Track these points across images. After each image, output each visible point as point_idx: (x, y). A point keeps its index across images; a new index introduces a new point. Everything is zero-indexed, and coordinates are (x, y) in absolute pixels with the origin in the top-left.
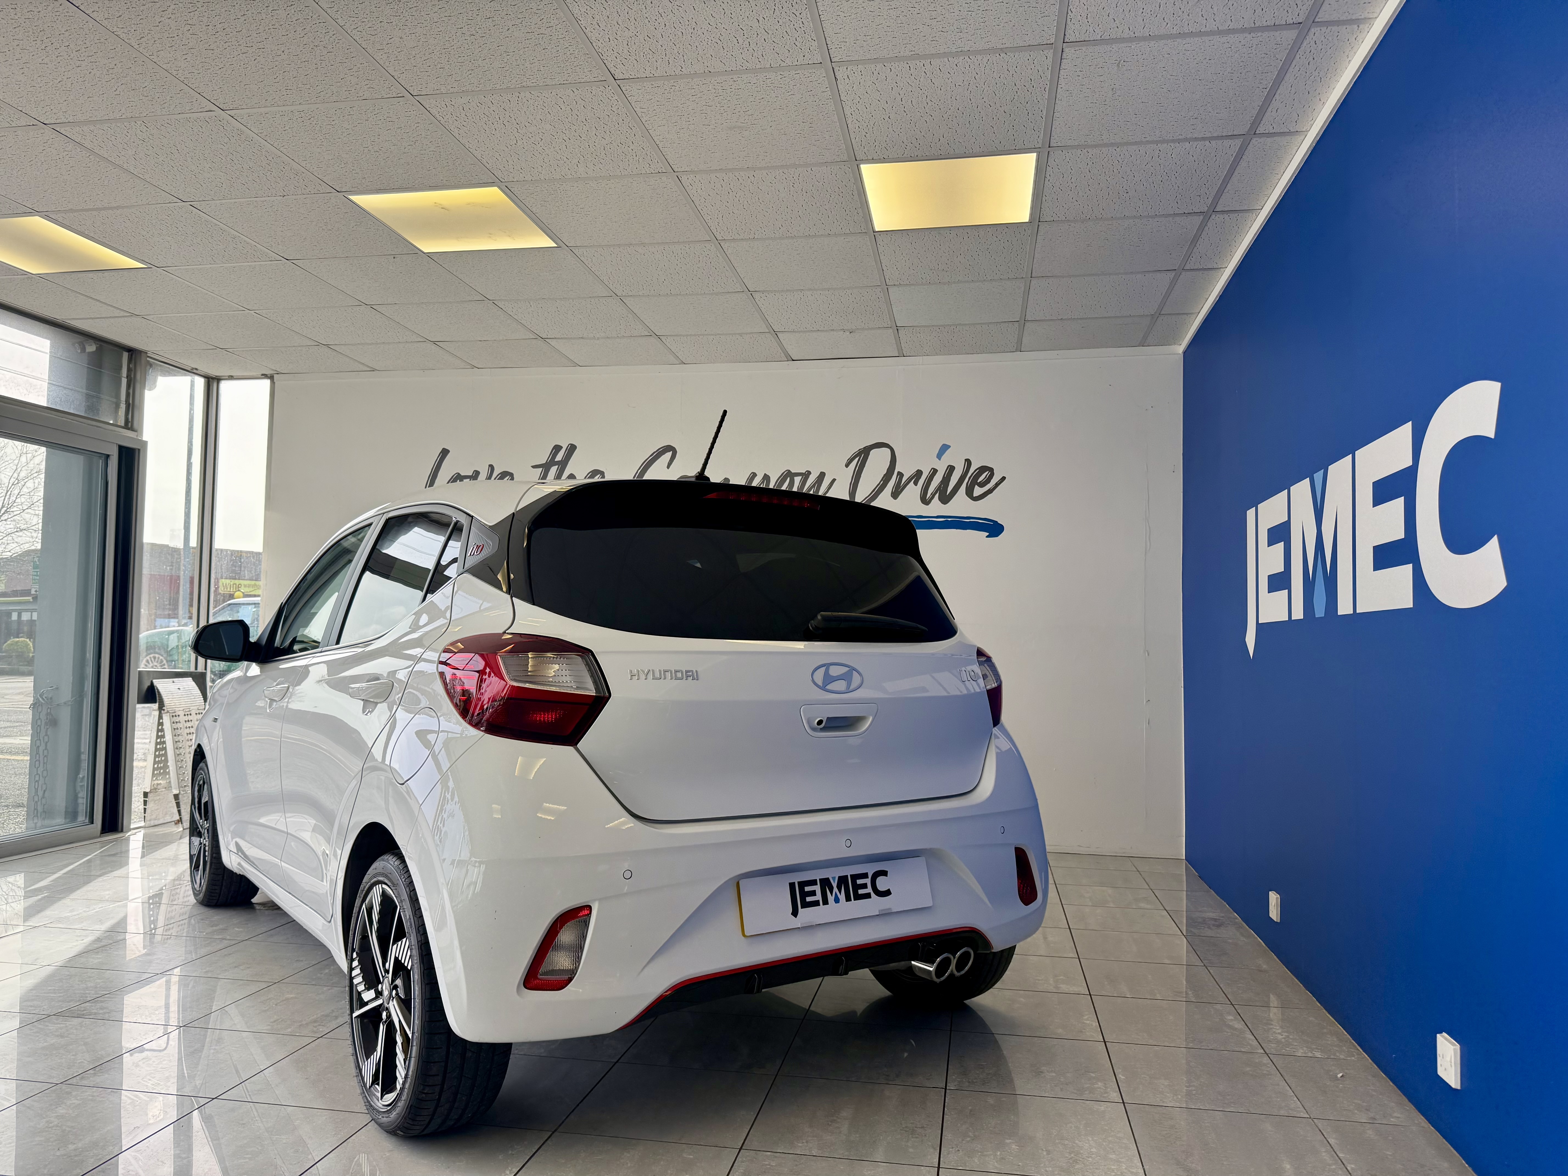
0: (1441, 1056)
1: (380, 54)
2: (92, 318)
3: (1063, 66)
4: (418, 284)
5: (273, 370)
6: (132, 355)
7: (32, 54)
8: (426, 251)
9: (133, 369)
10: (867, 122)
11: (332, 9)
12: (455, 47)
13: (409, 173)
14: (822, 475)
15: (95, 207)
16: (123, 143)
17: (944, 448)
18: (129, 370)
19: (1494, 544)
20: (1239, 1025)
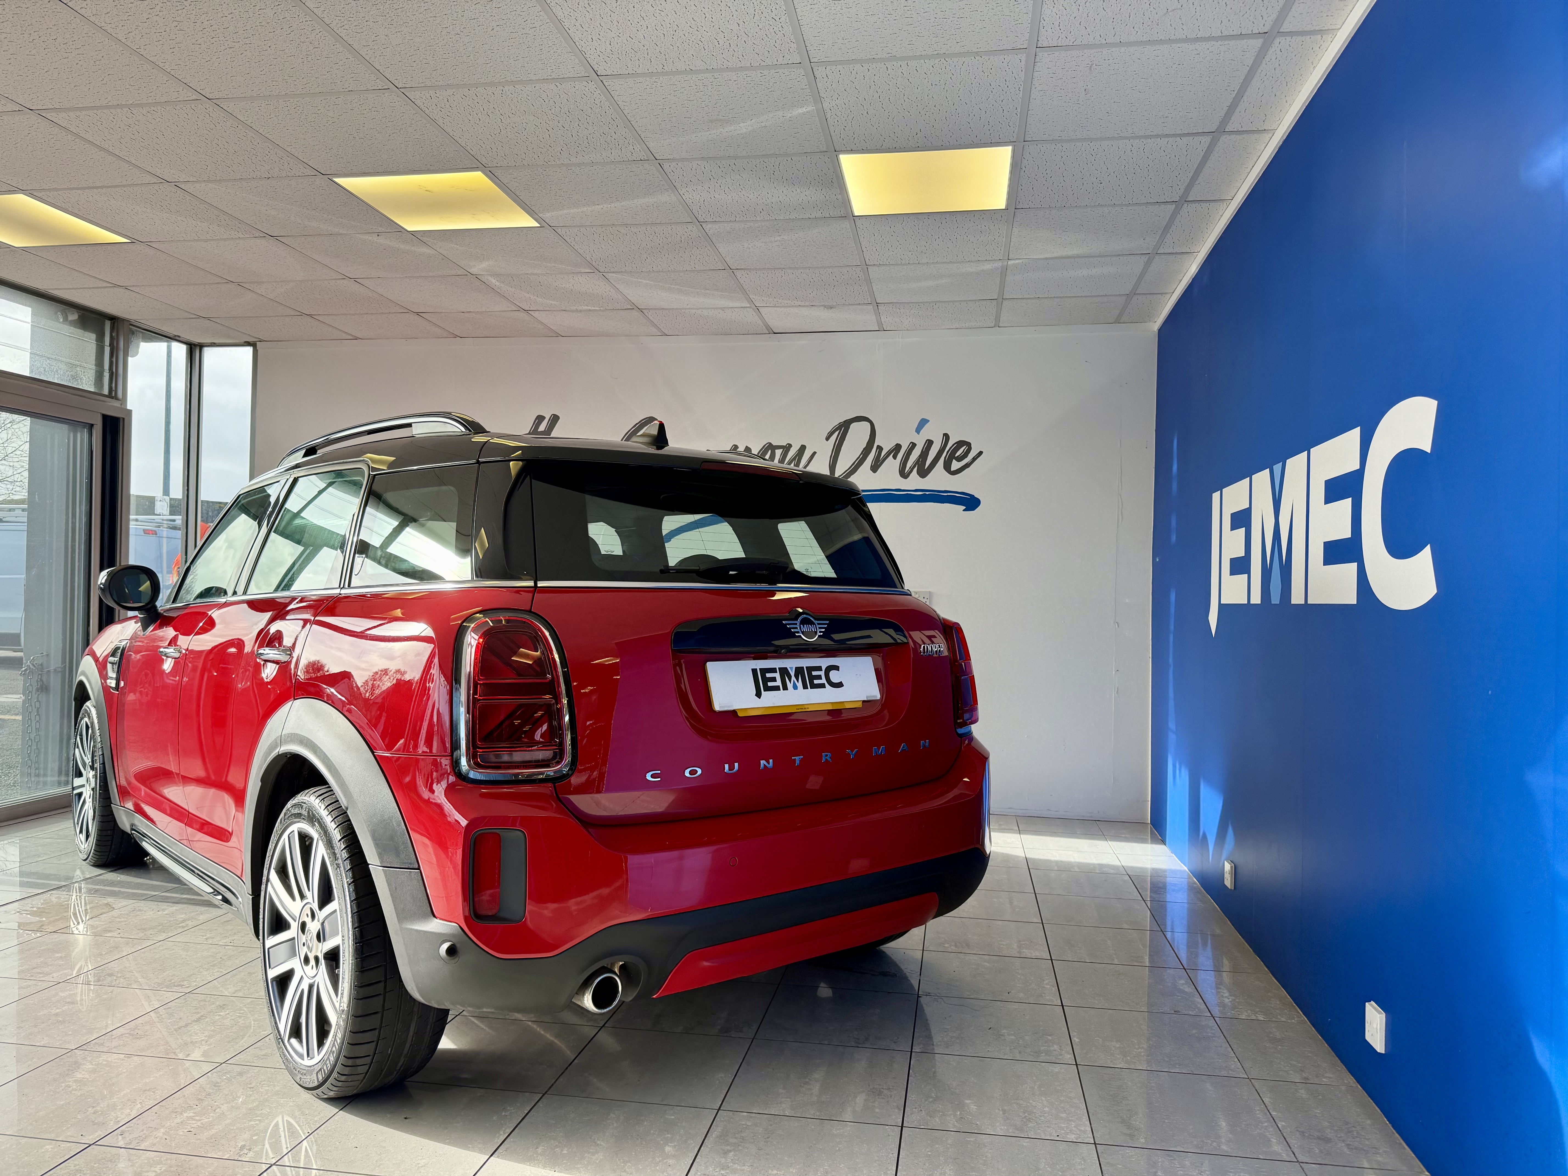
0: (1369, 1022)
1: (366, 50)
2: (75, 289)
3: (1036, 68)
4: (401, 260)
5: (256, 338)
6: (114, 323)
7: (20, 46)
8: (409, 230)
9: (115, 337)
10: (846, 116)
11: (318, 9)
12: (440, 45)
13: (394, 158)
14: (803, 448)
15: (80, 186)
16: (109, 128)
17: (923, 422)
18: (112, 338)
19: (1427, 551)
20: (1189, 989)
